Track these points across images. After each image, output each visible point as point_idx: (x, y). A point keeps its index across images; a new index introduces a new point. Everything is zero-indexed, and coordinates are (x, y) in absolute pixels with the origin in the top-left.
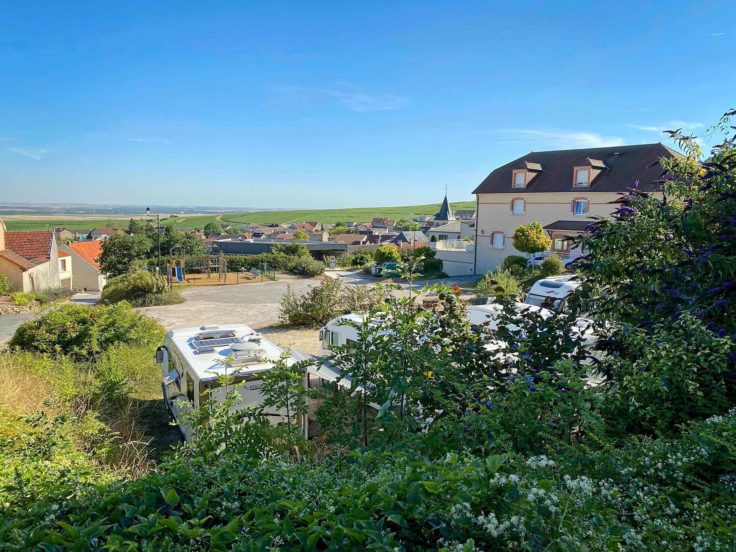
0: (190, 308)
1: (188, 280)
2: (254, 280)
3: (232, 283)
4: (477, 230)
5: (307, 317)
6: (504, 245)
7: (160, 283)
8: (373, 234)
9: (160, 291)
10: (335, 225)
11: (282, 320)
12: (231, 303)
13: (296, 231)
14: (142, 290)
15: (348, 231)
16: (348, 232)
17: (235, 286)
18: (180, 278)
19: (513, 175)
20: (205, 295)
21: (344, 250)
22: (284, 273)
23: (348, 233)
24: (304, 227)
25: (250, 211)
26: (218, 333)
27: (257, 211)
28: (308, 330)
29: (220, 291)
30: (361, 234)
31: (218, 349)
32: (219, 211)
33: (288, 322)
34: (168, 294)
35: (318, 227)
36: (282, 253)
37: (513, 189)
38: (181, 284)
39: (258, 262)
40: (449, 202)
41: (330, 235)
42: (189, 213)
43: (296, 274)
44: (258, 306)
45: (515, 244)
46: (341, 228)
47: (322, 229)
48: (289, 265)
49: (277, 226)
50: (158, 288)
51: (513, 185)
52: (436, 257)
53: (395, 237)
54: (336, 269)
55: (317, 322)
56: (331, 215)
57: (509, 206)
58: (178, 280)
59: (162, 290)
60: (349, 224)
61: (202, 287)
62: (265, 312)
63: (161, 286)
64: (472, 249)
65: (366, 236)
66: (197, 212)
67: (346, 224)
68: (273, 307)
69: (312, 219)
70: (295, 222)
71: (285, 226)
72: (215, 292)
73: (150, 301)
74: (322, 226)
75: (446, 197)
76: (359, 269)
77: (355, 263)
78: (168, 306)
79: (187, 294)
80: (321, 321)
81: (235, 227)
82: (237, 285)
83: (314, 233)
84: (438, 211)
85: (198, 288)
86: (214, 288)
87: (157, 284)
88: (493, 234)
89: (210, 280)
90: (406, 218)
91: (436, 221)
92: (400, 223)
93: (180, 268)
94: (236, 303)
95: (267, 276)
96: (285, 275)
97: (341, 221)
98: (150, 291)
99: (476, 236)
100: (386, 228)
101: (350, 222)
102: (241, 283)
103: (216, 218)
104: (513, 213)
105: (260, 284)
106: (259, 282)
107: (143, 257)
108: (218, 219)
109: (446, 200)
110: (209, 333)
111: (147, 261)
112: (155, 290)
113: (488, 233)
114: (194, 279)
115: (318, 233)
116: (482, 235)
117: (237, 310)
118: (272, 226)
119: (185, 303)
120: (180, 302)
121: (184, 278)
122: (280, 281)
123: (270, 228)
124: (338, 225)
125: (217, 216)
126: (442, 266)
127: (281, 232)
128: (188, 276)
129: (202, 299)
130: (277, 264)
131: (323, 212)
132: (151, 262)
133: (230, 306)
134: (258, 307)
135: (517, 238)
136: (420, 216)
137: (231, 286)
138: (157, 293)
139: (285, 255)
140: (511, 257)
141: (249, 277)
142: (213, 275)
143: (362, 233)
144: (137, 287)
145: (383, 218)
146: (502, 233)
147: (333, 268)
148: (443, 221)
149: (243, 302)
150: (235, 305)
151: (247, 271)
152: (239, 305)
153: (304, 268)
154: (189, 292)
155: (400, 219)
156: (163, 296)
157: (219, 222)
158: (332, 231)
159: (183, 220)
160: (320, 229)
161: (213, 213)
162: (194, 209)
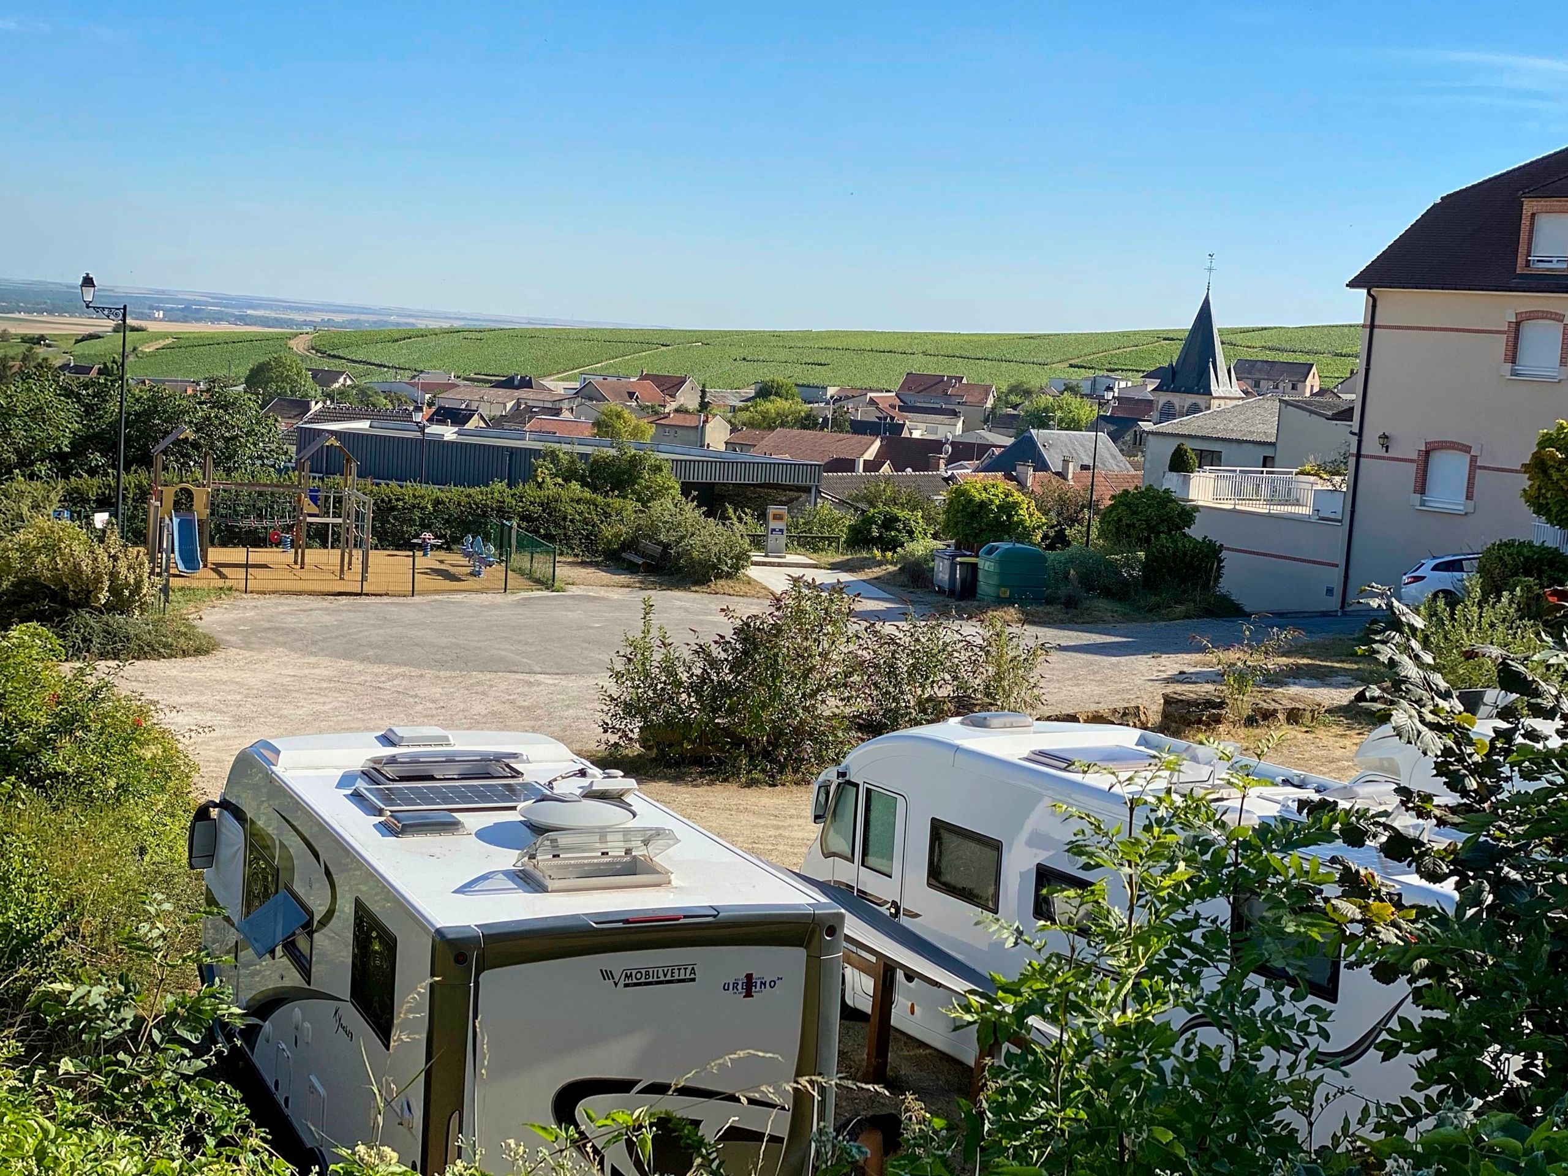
0: (239, 676)
1: (218, 568)
2: (471, 583)
3: (392, 588)
4: (1360, 434)
5: (712, 736)
6: (1469, 497)
7: (124, 571)
8: (905, 434)
9: (121, 603)
10: (752, 393)
11: (614, 738)
12: (398, 664)
13: (603, 406)
14: (53, 596)
15: (808, 416)
16: (808, 422)
17: (401, 600)
18: (190, 561)
19: (1525, 222)
20: (293, 630)
21: (807, 490)
22: (583, 564)
23: (804, 427)
24: (631, 395)
25: (421, 324)
26: (450, 760)
27: (446, 325)
28: (718, 787)
29: (345, 616)
30: (855, 433)
31: (473, 821)
32: (299, 317)
33: (637, 749)
34: (149, 616)
35: (687, 398)
36: (575, 485)
37: (1522, 276)
38: (195, 584)
39: (485, 514)
40: (1218, 323)
41: (734, 429)
42: (185, 320)
43: (631, 568)
44: (503, 682)
45: (1534, 493)
46: (774, 406)
47: (704, 406)
48: (608, 532)
49: (526, 383)
50: (115, 591)
51: (1521, 261)
52: (1195, 532)
53: (997, 451)
54: (790, 558)
55: (751, 758)
56: (738, 353)
57: (1500, 344)
58: (181, 567)
59: (130, 601)
60: (811, 392)
61: (274, 599)
62: (537, 706)
63: (128, 584)
64: (1336, 507)
65: (877, 444)
66: (217, 318)
67: (795, 390)
68: (564, 691)
69: (666, 365)
70: (597, 370)
71: (558, 386)
72: (328, 620)
73: (84, 640)
74: (703, 392)
75: (1206, 303)
76: (880, 564)
77: (859, 538)
78: (153, 663)
79: (220, 623)
80: (766, 754)
81: (363, 382)
82: (409, 600)
83: (674, 419)
84: (1171, 354)
85: (262, 601)
86: (325, 604)
87: (113, 575)
88: (1427, 453)
89: (301, 573)
90: (1035, 379)
91: (1163, 398)
92: (1013, 398)
93: (190, 522)
94: (418, 666)
95: (521, 572)
96: (591, 570)
97: (780, 379)
98: (84, 599)
99: (1359, 455)
100: (955, 414)
101: (816, 382)
102: (424, 593)
103: (292, 343)
104: (1514, 373)
105: (499, 598)
106: (495, 590)
107: (42, 468)
108: (299, 345)
109: (1205, 315)
110: (414, 761)
111: (61, 484)
112: (103, 597)
113: (1409, 447)
114: (247, 566)
115: (690, 421)
116: (1382, 452)
117: (422, 692)
118: (508, 384)
119: (220, 654)
120: (199, 651)
121: (205, 560)
122: (573, 590)
123: (501, 391)
124: (765, 392)
125: (296, 335)
126: (1220, 568)
127: (545, 410)
128: (216, 554)
129: (284, 645)
130: (557, 525)
131: (707, 339)
132: (76, 490)
133: (396, 677)
134: (503, 686)
135: (1545, 472)
136: (1090, 373)
137: (385, 599)
138: (109, 608)
139: (587, 494)
140: (1509, 545)
141: (452, 570)
142: (314, 555)
143: (860, 428)
144: (34, 582)
145: (946, 373)
146: (1466, 449)
147: (777, 552)
148: (1189, 399)
149: (442, 665)
150: (416, 672)
151: (439, 547)
152: (429, 673)
153: (666, 546)
154: (229, 617)
155: (1012, 381)
156: (136, 622)
157: (304, 358)
158: (745, 416)
159: (162, 343)
160: (693, 404)
161: (278, 322)
162: (207, 304)
